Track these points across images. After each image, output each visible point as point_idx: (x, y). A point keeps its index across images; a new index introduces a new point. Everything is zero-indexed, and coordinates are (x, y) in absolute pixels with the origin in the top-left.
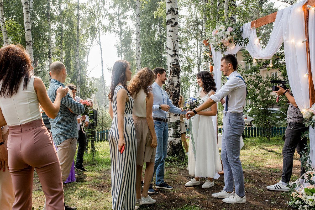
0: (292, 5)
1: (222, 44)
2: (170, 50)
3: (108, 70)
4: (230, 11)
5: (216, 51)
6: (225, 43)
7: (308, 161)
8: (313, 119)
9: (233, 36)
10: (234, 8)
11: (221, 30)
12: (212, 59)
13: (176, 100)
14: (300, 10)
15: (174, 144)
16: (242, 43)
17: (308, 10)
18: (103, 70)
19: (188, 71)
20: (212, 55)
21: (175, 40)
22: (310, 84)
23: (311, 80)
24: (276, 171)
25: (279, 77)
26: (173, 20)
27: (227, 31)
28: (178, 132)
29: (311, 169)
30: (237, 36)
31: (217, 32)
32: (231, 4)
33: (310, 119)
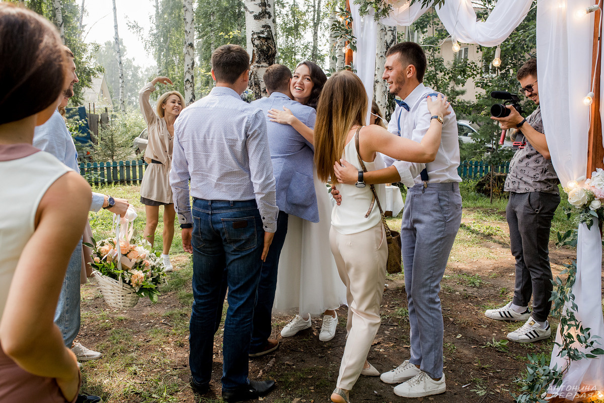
2: (253, 2)
3: (129, 26)
5: (361, 15)
8: (592, 209)
12: (351, 32)
18: (116, 27)
19: (294, 37)
20: (351, 23)
22: (593, 120)
23: (597, 111)
24: (474, 283)
29: (573, 323)
33: (586, 208)
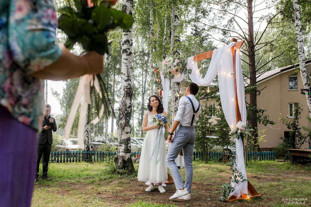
0: (228, 44)
1: (170, 73)
2: (124, 75)
3: (52, 93)
4: (175, 46)
5: (165, 78)
6: (173, 72)
7: (235, 165)
8: (238, 133)
9: (179, 66)
10: (179, 43)
11: (170, 61)
12: (161, 84)
13: (128, 120)
14: (229, 50)
15: (125, 159)
16: (186, 72)
17: (235, 51)
20: (161, 81)
21: (129, 67)
22: (236, 106)
25: (216, 107)
26: (128, 50)
27: (174, 62)
28: (129, 148)
29: (236, 171)
30: (183, 67)
31: (166, 62)
32: (176, 40)
33: (236, 132)
